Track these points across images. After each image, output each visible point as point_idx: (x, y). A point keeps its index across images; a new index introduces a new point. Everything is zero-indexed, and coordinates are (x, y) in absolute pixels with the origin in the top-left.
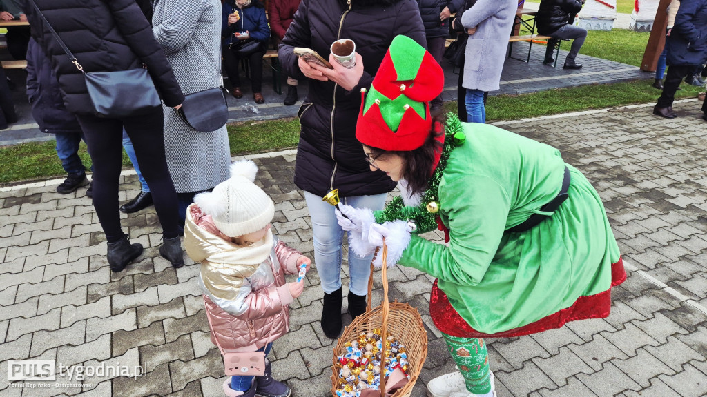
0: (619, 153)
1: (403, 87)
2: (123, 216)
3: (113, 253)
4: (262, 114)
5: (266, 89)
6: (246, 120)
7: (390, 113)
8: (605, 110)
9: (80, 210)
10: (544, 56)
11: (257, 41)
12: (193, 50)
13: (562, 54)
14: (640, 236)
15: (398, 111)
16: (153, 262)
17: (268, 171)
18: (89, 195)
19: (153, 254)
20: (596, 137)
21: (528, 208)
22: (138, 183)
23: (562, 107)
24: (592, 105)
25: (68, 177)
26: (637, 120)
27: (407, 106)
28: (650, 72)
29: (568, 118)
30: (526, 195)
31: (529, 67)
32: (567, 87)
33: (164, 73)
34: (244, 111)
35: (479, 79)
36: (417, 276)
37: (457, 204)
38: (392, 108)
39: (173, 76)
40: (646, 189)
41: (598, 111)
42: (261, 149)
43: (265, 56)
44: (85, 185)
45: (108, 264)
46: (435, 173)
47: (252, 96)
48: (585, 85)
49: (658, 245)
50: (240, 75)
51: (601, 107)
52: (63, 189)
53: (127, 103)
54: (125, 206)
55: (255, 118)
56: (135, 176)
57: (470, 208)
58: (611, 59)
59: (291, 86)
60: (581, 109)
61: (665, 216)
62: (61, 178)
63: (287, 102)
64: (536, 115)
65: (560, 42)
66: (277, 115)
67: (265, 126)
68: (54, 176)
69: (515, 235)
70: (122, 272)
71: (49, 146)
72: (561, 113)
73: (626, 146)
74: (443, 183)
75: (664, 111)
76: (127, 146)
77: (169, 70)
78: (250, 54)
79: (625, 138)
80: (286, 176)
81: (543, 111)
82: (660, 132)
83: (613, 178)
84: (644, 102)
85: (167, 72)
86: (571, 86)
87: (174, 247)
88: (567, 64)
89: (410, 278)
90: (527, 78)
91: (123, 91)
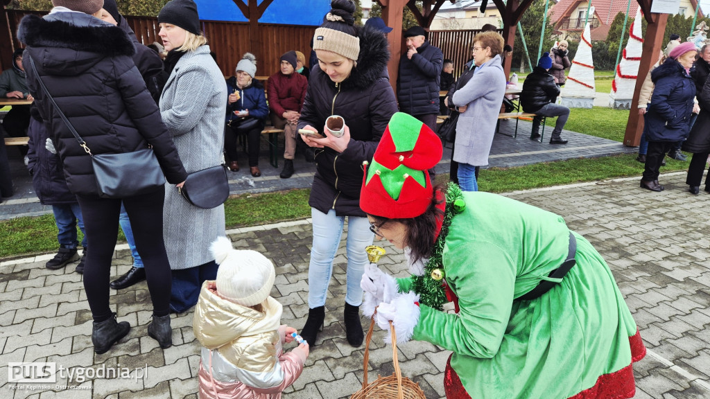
0: (611, 226)
1: (402, 158)
2: (113, 292)
3: (98, 334)
4: (257, 187)
5: (263, 162)
6: (242, 192)
7: (390, 182)
8: (594, 183)
9: (68, 287)
10: (531, 131)
11: (255, 118)
12: (200, 131)
13: (547, 129)
14: (640, 310)
15: (399, 181)
16: (139, 341)
17: (263, 243)
18: (79, 271)
19: (140, 333)
20: (587, 210)
21: (535, 274)
22: (130, 258)
23: (551, 181)
24: (579, 178)
25: (58, 252)
26: (625, 193)
27: (406, 175)
28: (632, 147)
29: (558, 191)
30: (531, 261)
31: (517, 142)
32: (555, 161)
33: (169, 153)
34: (241, 184)
35: (469, 154)
36: (416, 355)
37: (461, 272)
38: (392, 177)
39: (177, 155)
40: (641, 262)
41: (587, 184)
42: (256, 222)
43: (263, 132)
44: (75, 261)
45: (92, 345)
46: (437, 241)
47: (249, 169)
48: (572, 159)
49: (660, 320)
50: (238, 149)
51: (589, 180)
52: (52, 265)
53: (133, 183)
54: (115, 282)
55: (250, 190)
56: (128, 250)
57: (475, 275)
58: (594, 134)
59: (288, 160)
60: (570, 182)
61: (663, 290)
62: (52, 253)
63: (283, 175)
64: (527, 188)
65: (545, 119)
66: (272, 188)
67: (261, 199)
68: (45, 251)
69: (526, 303)
70: (107, 353)
71: (44, 220)
72: (551, 185)
73: (617, 219)
74: (446, 250)
75: (651, 185)
76: (124, 222)
77: (174, 150)
78: (248, 130)
79: (615, 211)
80: (280, 249)
81: (534, 184)
82: (649, 205)
83: (608, 251)
84: (630, 175)
85: (172, 151)
86: (559, 160)
87: (164, 326)
88: (553, 140)
89: (409, 357)
90: (516, 152)
91: (129, 172)
